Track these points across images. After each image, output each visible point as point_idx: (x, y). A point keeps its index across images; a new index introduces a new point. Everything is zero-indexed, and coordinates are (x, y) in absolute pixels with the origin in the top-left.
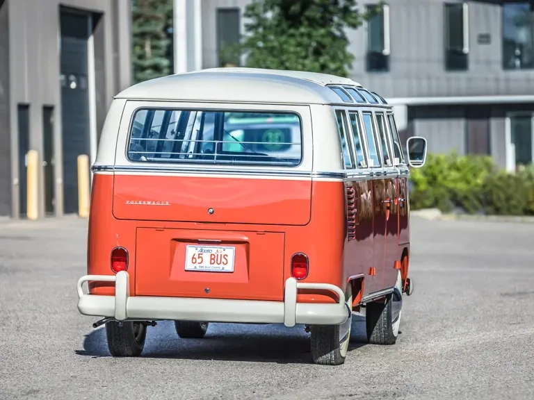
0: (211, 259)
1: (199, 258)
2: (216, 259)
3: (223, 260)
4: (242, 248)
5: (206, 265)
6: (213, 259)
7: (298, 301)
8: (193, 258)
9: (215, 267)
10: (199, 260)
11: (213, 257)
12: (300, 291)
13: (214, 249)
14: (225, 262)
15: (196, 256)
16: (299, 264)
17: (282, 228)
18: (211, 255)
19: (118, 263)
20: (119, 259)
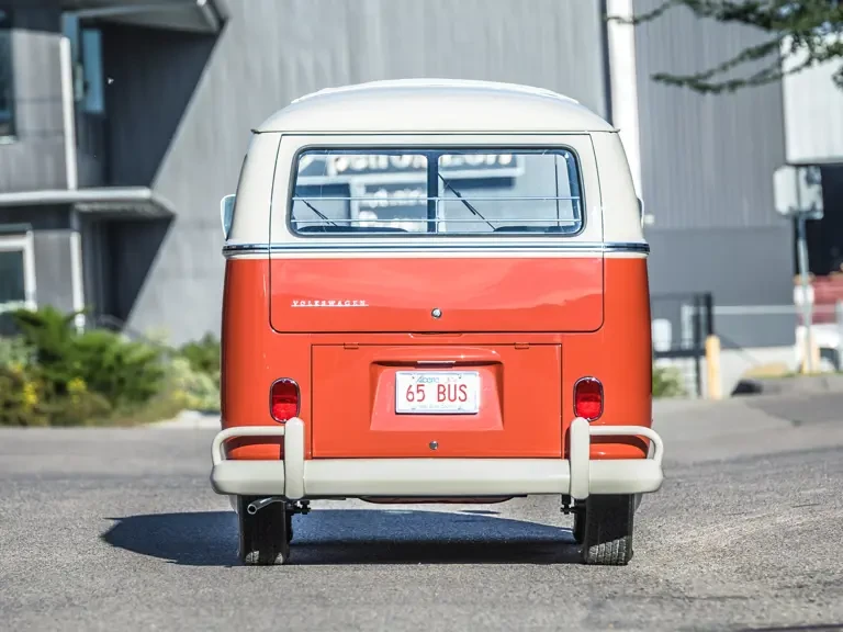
0: (439, 393)
1: (418, 391)
2: (446, 393)
3: (459, 394)
4: (489, 372)
5: (431, 404)
6: (442, 392)
7: (592, 457)
8: (408, 392)
9: (447, 407)
10: (420, 396)
11: (442, 389)
12: (595, 439)
13: (443, 377)
14: (463, 398)
15: (414, 389)
16: (588, 397)
17: (557, 338)
18: (439, 386)
19: (282, 405)
20: (284, 397)
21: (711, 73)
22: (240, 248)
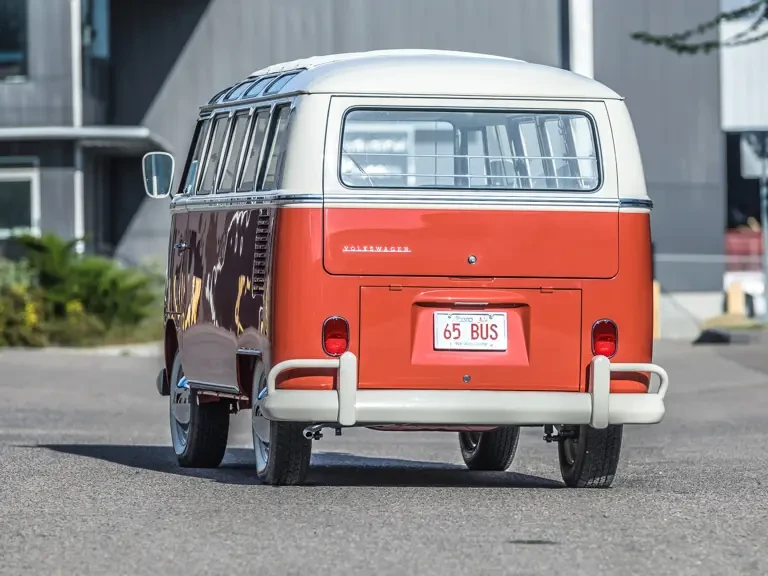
0: (473, 331)
1: (454, 330)
2: (479, 331)
3: (491, 333)
4: (516, 314)
5: (466, 342)
6: (475, 331)
7: (612, 391)
8: (446, 331)
9: (479, 344)
10: (455, 334)
11: (475, 328)
12: (615, 376)
13: (476, 317)
14: (494, 336)
15: (450, 328)
16: (605, 336)
17: (578, 283)
18: (473, 325)
19: (333, 340)
20: (336, 334)
21: (688, 34)
22: (288, 198)
